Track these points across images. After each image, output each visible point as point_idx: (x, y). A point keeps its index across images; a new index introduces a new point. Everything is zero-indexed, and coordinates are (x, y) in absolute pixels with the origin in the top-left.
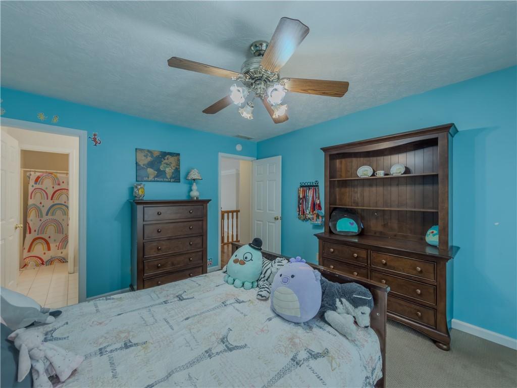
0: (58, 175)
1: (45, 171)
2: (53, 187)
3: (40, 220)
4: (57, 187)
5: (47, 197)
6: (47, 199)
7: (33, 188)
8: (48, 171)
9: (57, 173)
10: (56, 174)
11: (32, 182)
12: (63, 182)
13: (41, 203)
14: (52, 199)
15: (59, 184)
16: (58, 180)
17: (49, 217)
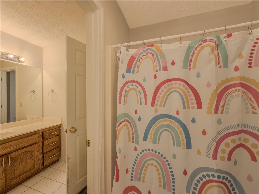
0: (164, 47)
1: (141, 42)
2: (155, 77)
3: (135, 149)
4: (162, 76)
5: (146, 99)
6: (146, 103)
7: (124, 81)
8: (145, 41)
9: (161, 42)
10: (159, 45)
11: (122, 69)
12: (173, 63)
13: (136, 112)
14: (153, 105)
15: (165, 69)
16: (164, 57)
17: (149, 145)
